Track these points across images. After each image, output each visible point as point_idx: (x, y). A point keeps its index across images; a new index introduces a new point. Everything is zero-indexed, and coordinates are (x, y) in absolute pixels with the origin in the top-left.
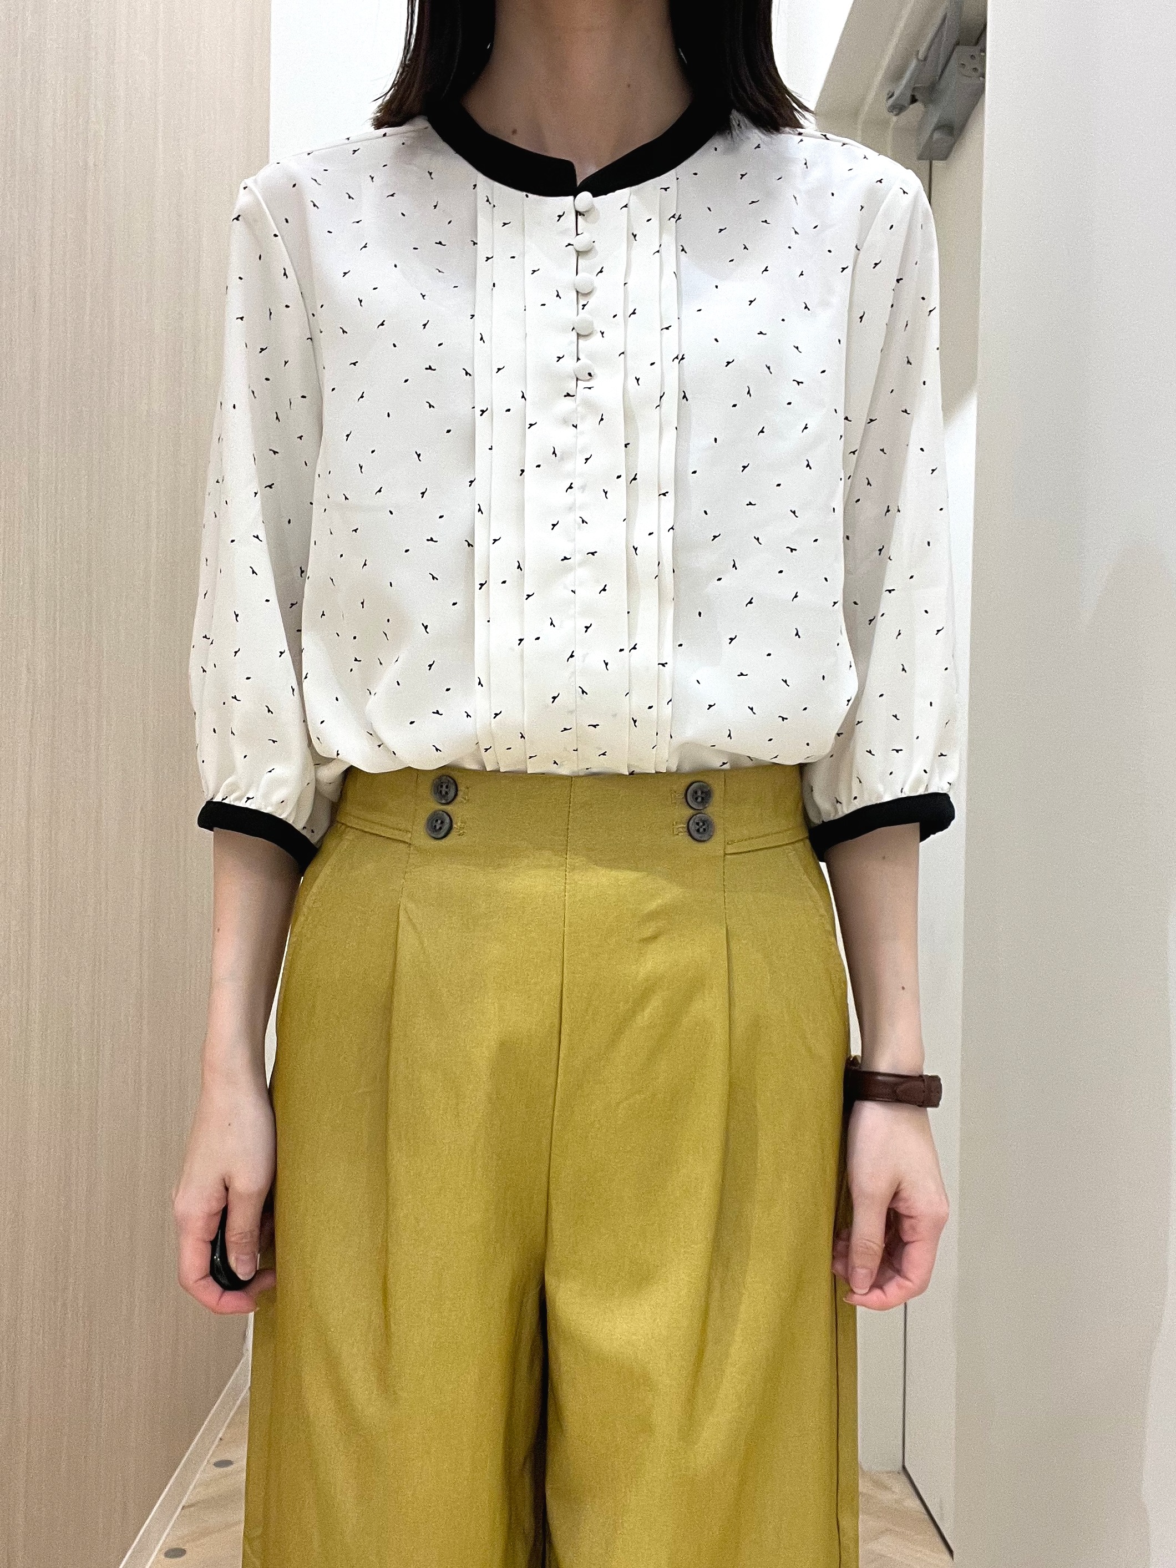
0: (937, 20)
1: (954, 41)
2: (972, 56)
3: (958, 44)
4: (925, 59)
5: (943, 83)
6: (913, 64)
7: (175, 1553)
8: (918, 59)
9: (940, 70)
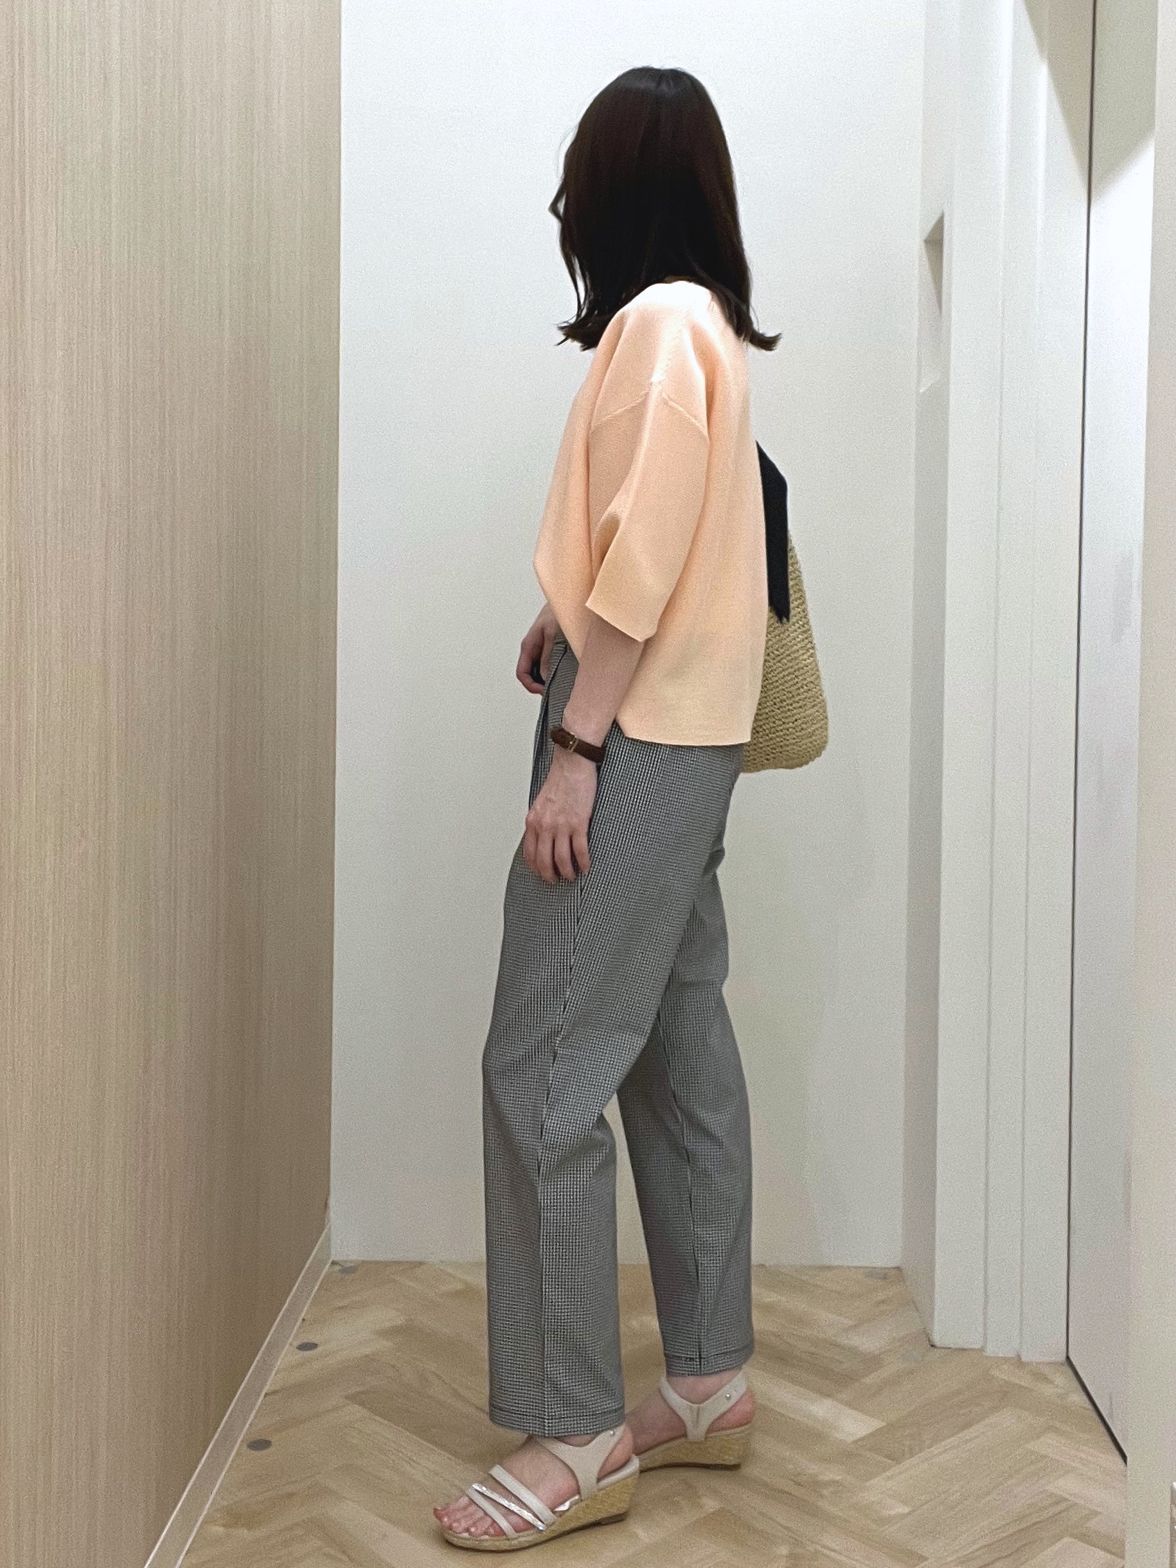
7: (259, 1445)
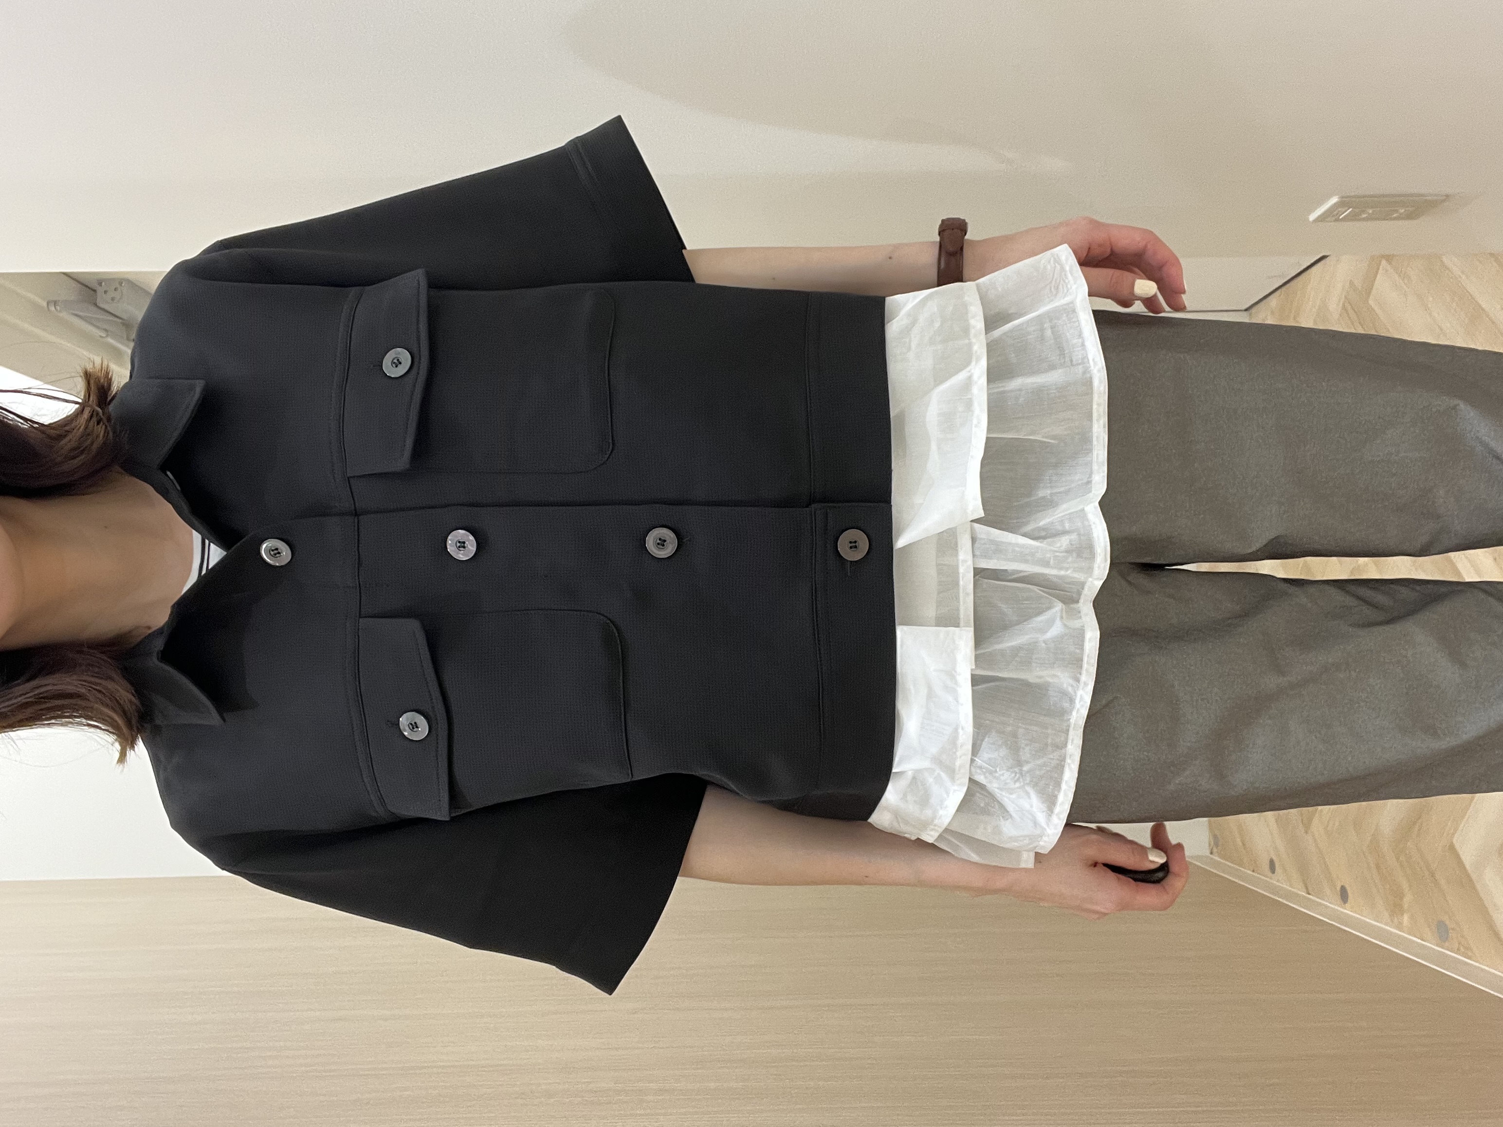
0: (77, 322)
1: (94, 309)
2: (105, 292)
3: (95, 305)
4: (106, 330)
5: (124, 316)
6: (110, 340)
8: (107, 336)
9: (116, 319)
